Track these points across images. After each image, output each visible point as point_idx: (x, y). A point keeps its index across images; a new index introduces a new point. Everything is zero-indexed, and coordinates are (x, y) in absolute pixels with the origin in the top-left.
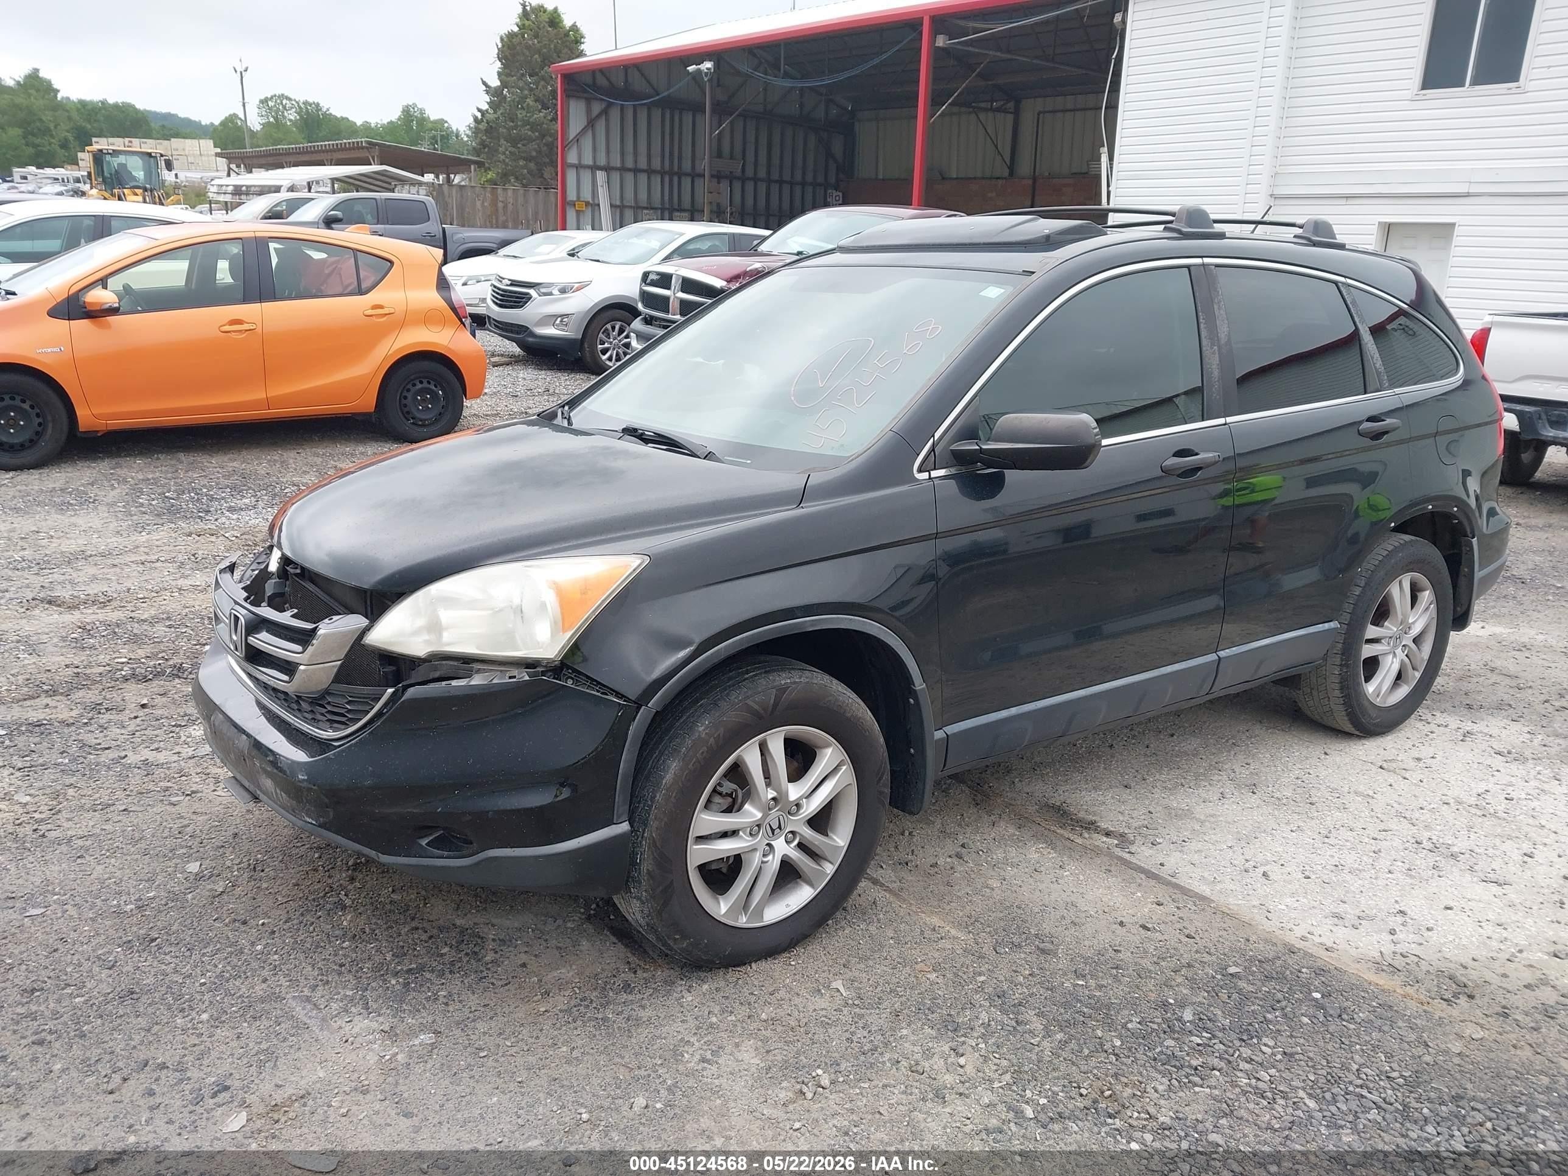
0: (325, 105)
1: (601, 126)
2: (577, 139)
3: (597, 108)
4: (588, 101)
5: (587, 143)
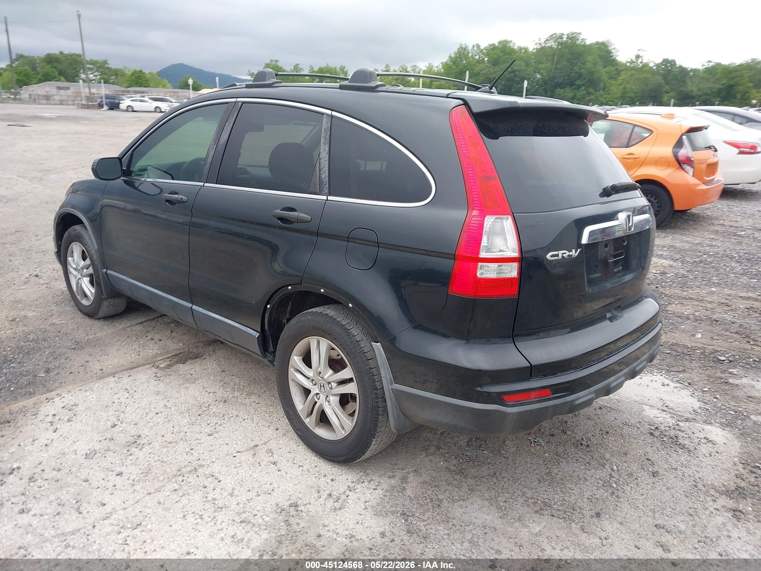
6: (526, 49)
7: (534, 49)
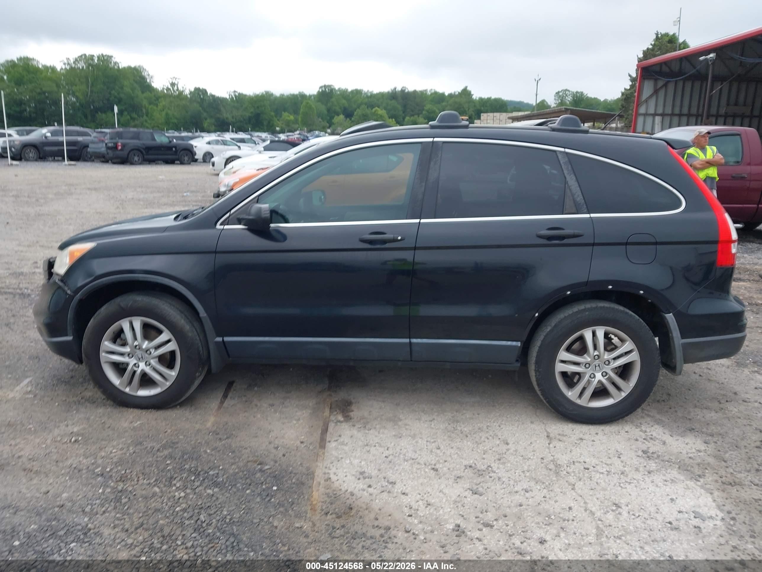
0: (585, 93)
1: (662, 93)
2: (646, 101)
3: (660, 83)
4: (656, 80)
5: (652, 102)
6: (53, 69)
7: (62, 69)
